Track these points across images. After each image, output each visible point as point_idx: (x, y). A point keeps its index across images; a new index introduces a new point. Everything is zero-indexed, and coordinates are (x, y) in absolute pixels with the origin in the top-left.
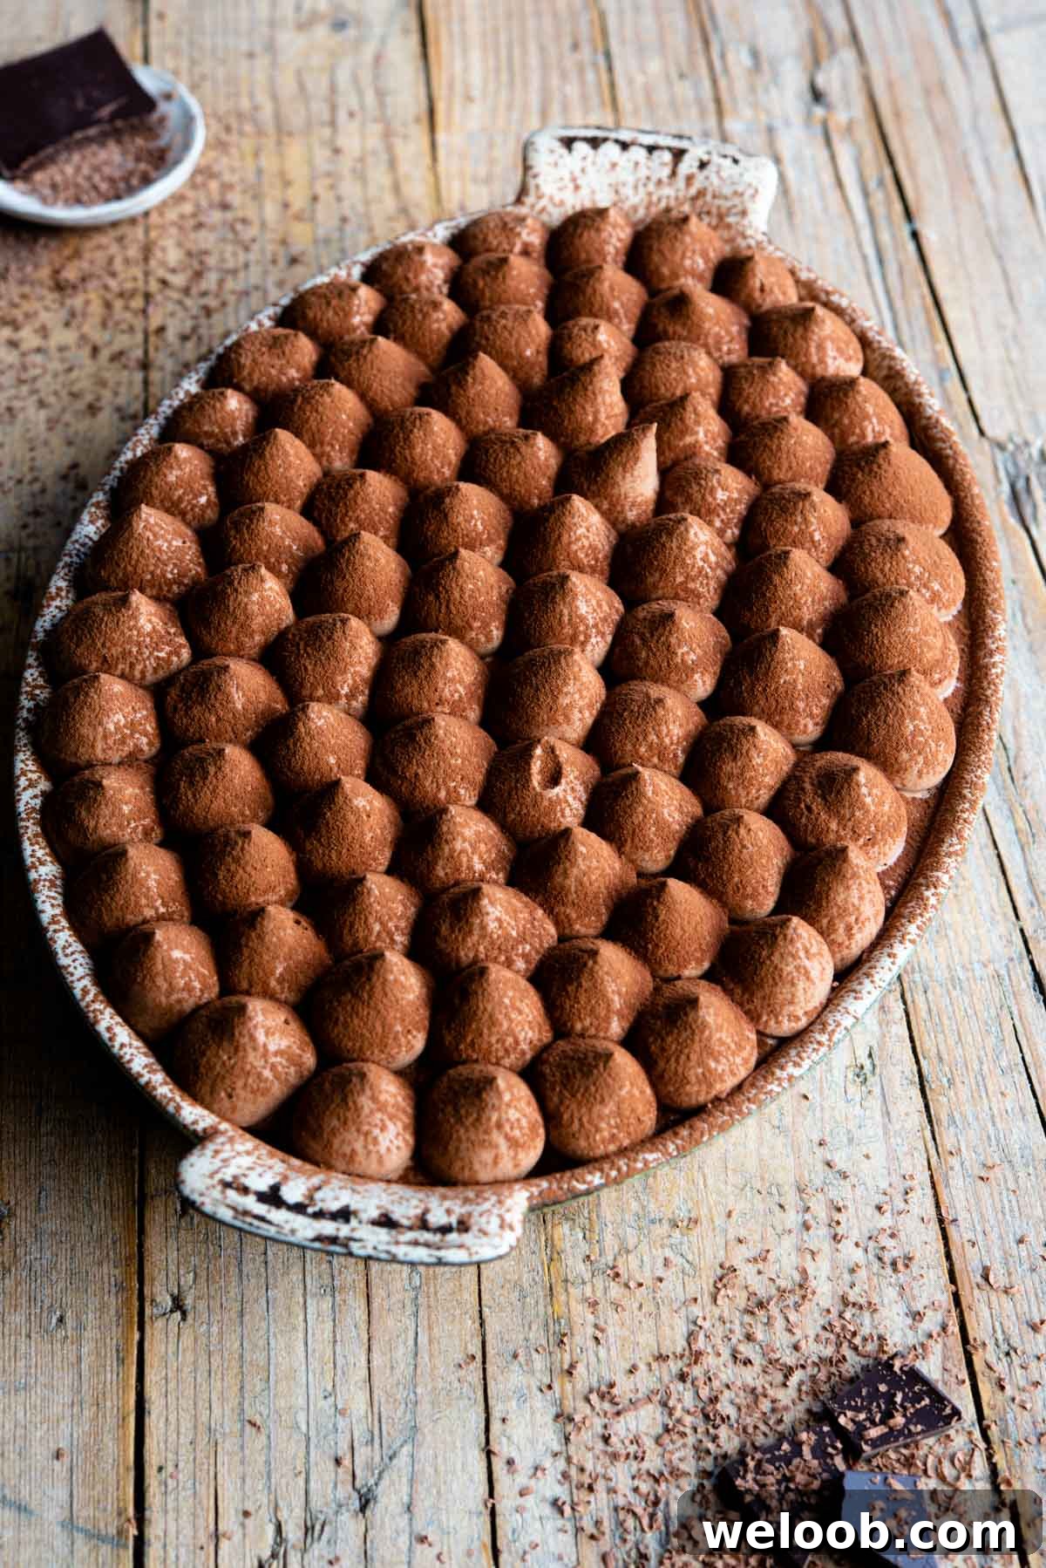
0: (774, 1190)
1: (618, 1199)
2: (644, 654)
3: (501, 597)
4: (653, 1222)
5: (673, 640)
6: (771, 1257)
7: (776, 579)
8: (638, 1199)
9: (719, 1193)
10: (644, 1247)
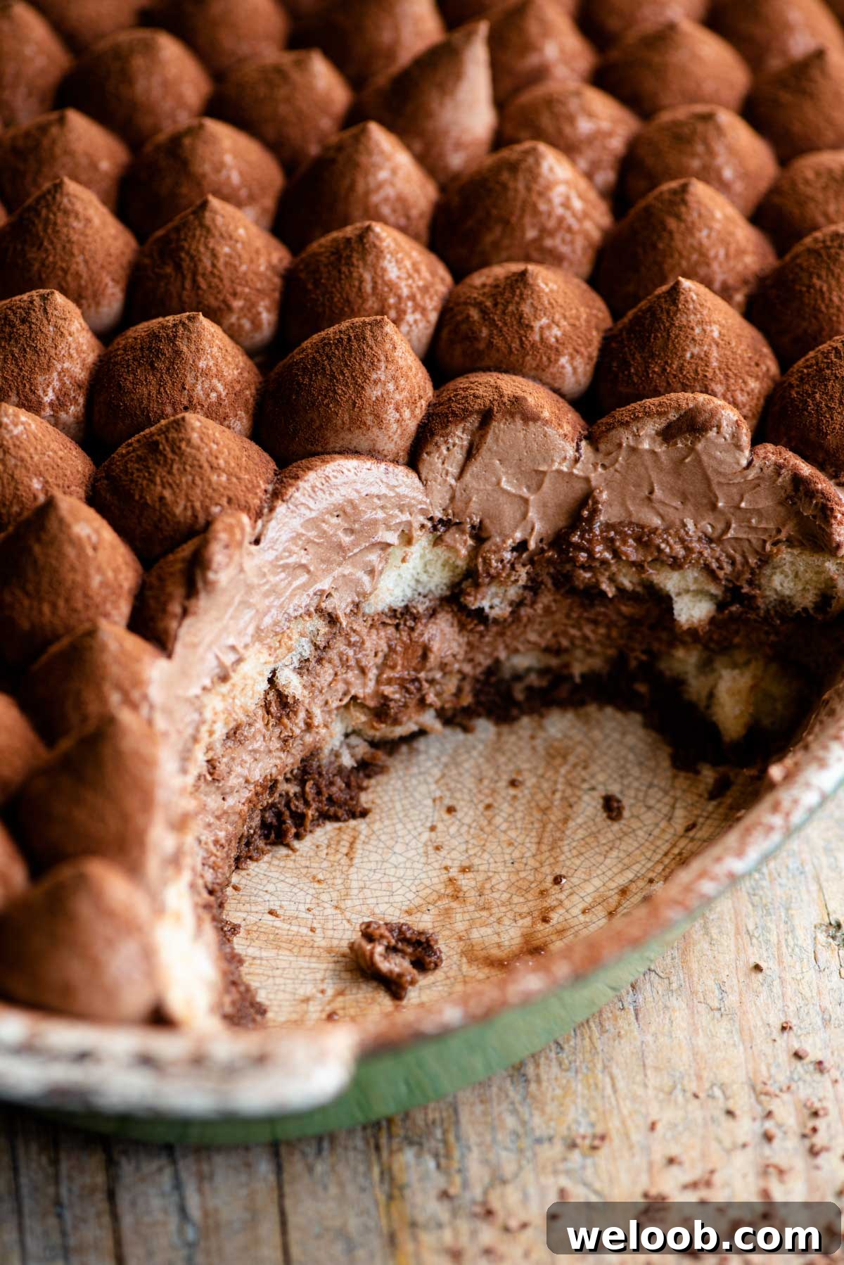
0: (717, 1092)
1: (485, 1113)
2: (485, 332)
3: (271, 267)
4: (539, 1141)
5: (526, 309)
6: (717, 1179)
7: (672, 223)
8: (515, 1112)
9: (635, 1099)
10: (528, 1176)
